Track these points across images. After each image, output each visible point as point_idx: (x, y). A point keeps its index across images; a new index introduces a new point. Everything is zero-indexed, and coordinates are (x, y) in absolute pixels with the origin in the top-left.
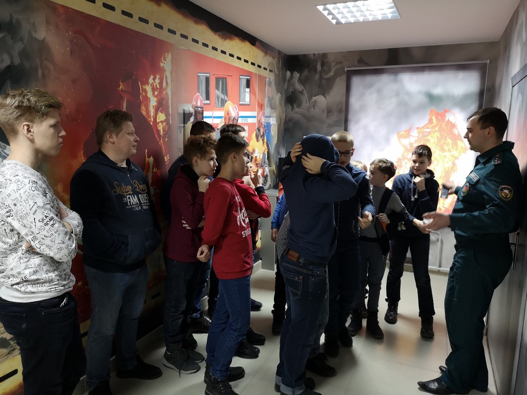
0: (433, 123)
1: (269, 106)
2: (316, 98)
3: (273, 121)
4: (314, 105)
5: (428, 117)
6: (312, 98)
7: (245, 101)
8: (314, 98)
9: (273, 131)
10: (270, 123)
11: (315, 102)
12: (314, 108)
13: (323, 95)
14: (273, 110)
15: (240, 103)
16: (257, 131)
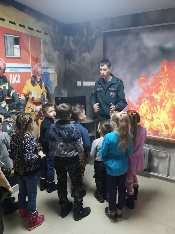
0: (165, 71)
1: (45, 60)
2: (84, 54)
3: (52, 71)
4: (83, 59)
5: (161, 67)
6: (81, 54)
7: (14, 55)
8: (83, 55)
9: (52, 78)
10: (48, 72)
11: (84, 57)
12: (83, 62)
13: (89, 52)
14: (51, 63)
15: (7, 56)
16: (33, 78)
